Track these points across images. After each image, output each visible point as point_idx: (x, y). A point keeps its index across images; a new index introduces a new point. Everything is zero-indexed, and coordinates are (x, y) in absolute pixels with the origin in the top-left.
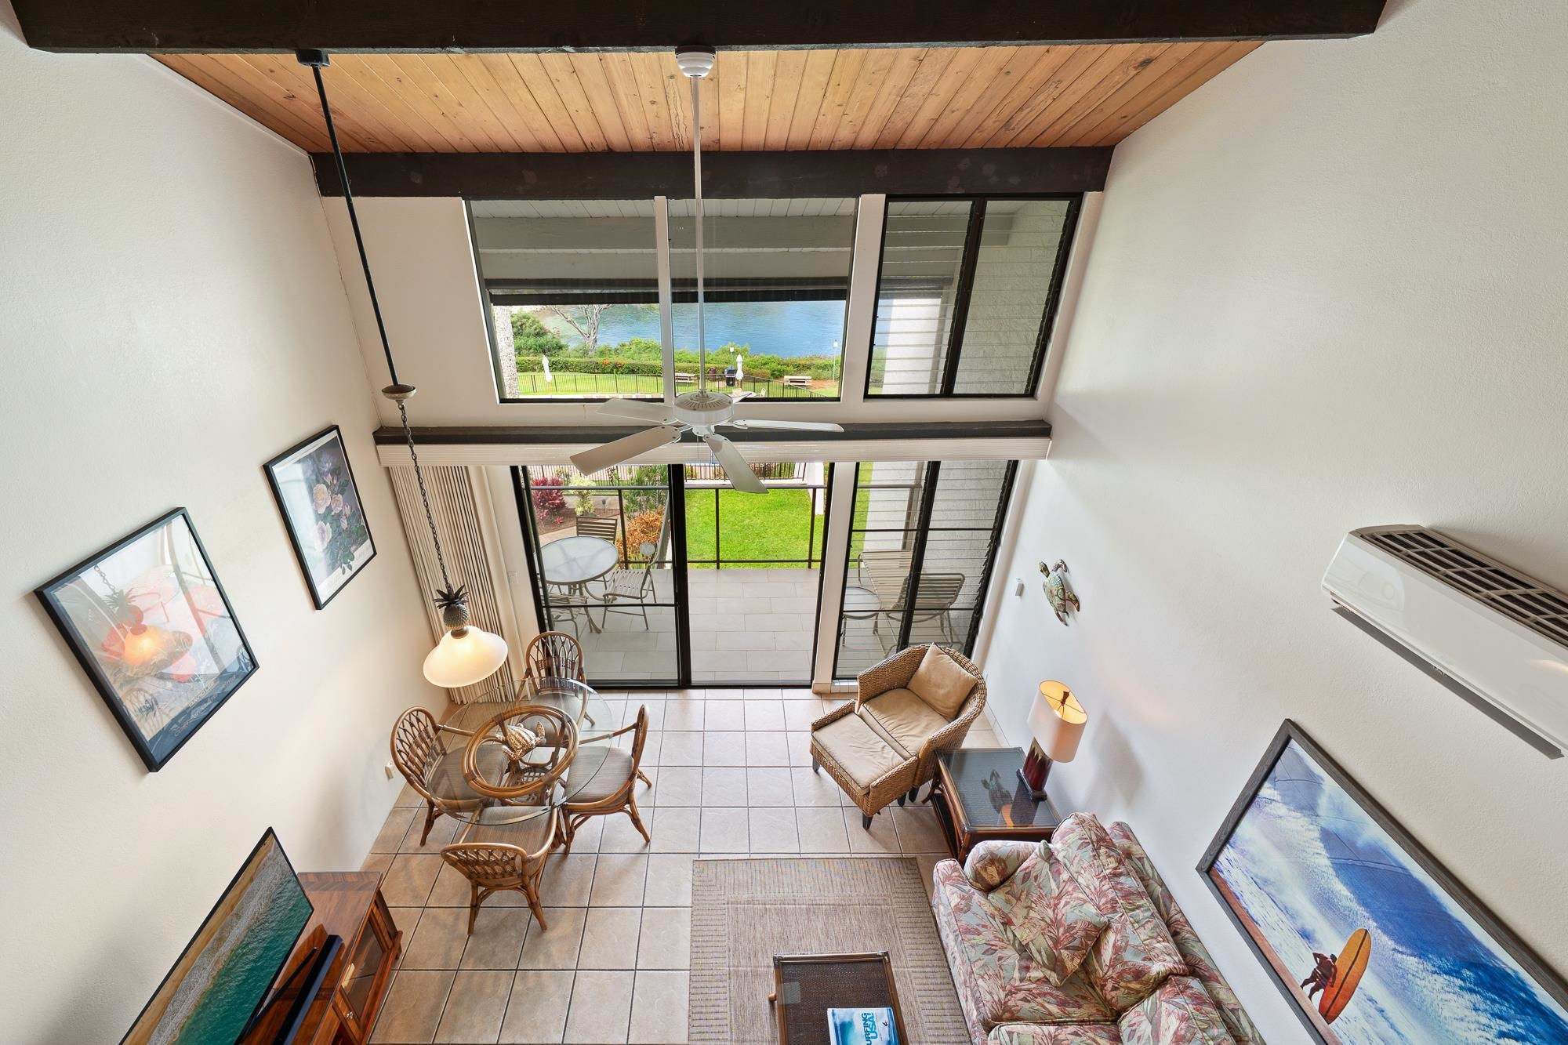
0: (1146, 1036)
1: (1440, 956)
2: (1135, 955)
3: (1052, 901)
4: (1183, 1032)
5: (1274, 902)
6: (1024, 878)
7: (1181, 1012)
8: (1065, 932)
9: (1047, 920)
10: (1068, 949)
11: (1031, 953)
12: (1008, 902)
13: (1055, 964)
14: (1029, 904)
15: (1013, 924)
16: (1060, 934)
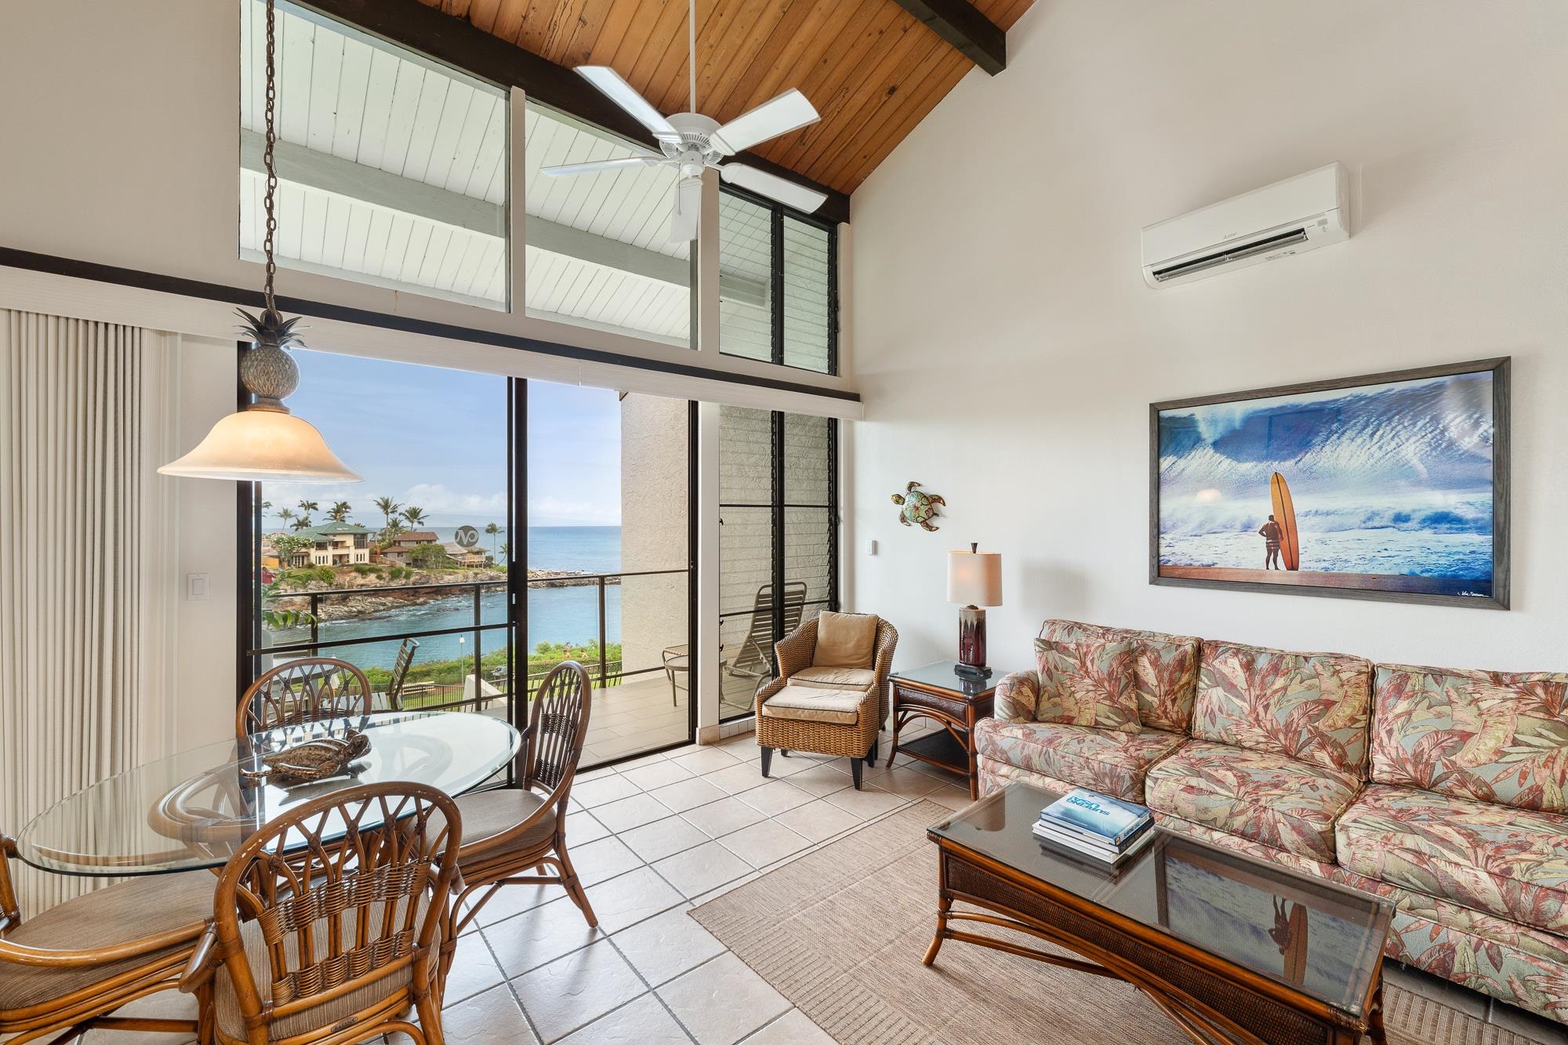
0: (1223, 699)
1: (1317, 434)
2: (1169, 652)
3: (1081, 672)
4: (1245, 660)
5: (1215, 533)
6: (1048, 676)
7: (1230, 652)
8: (1110, 682)
9: (1092, 688)
10: (1121, 694)
11: (1104, 725)
12: (1055, 705)
13: (1125, 715)
14: (1069, 691)
15: (1073, 718)
16: (1108, 688)
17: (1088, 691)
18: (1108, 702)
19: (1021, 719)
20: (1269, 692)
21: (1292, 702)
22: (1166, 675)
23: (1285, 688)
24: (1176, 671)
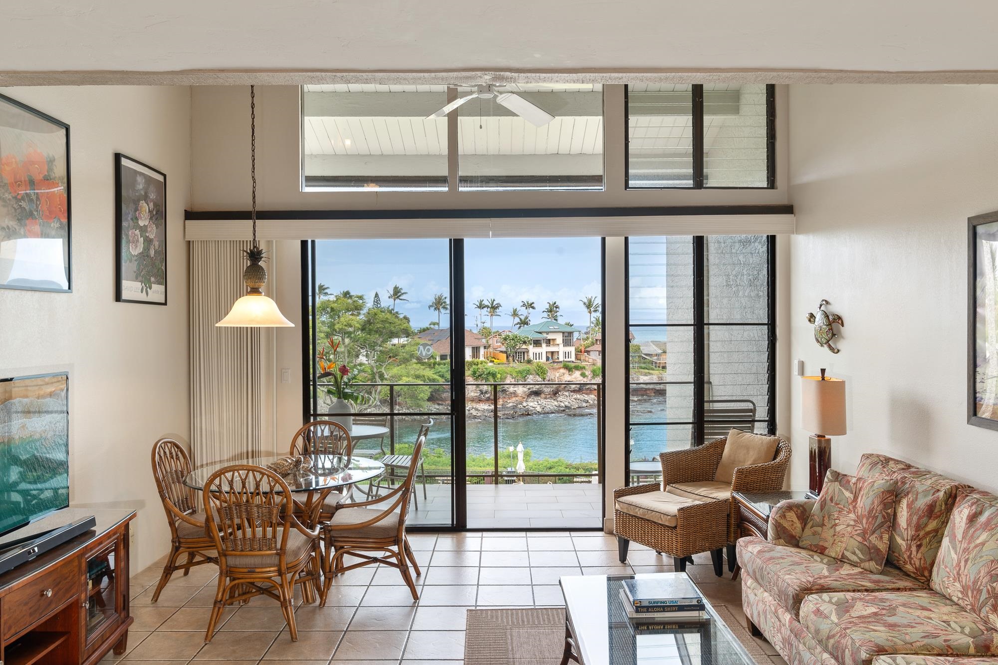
2: (926, 496)
3: (850, 507)
4: (975, 511)
6: (821, 506)
7: (970, 502)
8: (868, 519)
9: (852, 523)
10: (873, 532)
11: (848, 559)
12: (815, 534)
13: (870, 553)
14: (833, 523)
15: (825, 548)
16: (864, 526)
17: (848, 526)
18: (859, 539)
19: (782, 541)
20: (972, 545)
21: (983, 559)
22: (915, 518)
23: (983, 544)
24: (924, 516)
